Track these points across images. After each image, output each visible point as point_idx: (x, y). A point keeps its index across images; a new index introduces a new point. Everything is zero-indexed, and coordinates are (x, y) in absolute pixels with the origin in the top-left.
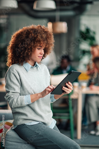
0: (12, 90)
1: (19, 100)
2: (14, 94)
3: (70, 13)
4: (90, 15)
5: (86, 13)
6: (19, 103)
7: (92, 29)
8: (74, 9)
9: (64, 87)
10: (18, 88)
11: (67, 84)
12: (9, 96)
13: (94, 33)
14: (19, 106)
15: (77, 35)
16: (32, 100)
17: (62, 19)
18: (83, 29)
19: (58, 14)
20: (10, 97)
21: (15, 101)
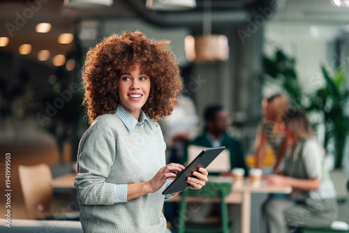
0: (94, 169)
1: (103, 190)
2: (95, 177)
3: (239, 16)
4: (284, 21)
5: (277, 16)
6: (102, 197)
7: (288, 51)
8: (248, 8)
9: (189, 178)
10: (106, 167)
11: (195, 173)
12: (84, 180)
13: (293, 61)
14: (100, 203)
15: (257, 66)
16: (129, 195)
17: (217, 30)
18: (270, 52)
19: (208, 19)
20: (86, 182)
21: (95, 192)
